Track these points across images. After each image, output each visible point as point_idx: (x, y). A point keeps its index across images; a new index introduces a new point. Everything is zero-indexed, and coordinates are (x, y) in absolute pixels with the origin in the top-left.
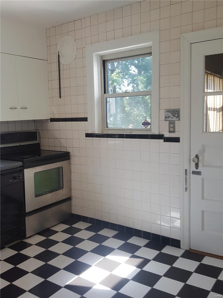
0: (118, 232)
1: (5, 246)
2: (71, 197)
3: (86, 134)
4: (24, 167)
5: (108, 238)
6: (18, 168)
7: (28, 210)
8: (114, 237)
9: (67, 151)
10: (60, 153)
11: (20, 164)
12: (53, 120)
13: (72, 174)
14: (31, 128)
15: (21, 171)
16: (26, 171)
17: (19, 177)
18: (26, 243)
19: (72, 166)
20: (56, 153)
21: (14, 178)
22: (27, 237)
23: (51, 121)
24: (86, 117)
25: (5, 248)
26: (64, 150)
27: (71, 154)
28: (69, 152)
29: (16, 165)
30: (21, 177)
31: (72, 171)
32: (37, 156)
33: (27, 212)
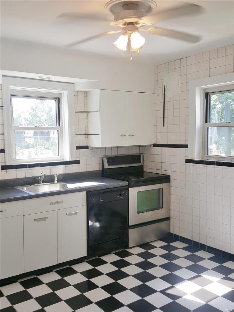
0: (214, 255)
1: (111, 252)
2: (170, 218)
3: (186, 159)
4: (129, 186)
5: (204, 259)
6: (124, 187)
7: (131, 224)
8: (210, 259)
9: (168, 174)
10: (161, 175)
11: (126, 183)
12: (156, 145)
13: (172, 196)
14: (136, 152)
15: (126, 189)
16: (131, 190)
17: (125, 194)
18: (128, 252)
19: (172, 188)
20: (157, 176)
21: (121, 195)
22: (129, 247)
23: (154, 147)
24: (186, 144)
25: (111, 253)
26: (164, 173)
27: (171, 177)
28: (169, 175)
29: (123, 184)
30: (126, 195)
31: (172, 193)
32: (141, 177)
33: (130, 225)
